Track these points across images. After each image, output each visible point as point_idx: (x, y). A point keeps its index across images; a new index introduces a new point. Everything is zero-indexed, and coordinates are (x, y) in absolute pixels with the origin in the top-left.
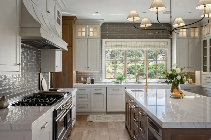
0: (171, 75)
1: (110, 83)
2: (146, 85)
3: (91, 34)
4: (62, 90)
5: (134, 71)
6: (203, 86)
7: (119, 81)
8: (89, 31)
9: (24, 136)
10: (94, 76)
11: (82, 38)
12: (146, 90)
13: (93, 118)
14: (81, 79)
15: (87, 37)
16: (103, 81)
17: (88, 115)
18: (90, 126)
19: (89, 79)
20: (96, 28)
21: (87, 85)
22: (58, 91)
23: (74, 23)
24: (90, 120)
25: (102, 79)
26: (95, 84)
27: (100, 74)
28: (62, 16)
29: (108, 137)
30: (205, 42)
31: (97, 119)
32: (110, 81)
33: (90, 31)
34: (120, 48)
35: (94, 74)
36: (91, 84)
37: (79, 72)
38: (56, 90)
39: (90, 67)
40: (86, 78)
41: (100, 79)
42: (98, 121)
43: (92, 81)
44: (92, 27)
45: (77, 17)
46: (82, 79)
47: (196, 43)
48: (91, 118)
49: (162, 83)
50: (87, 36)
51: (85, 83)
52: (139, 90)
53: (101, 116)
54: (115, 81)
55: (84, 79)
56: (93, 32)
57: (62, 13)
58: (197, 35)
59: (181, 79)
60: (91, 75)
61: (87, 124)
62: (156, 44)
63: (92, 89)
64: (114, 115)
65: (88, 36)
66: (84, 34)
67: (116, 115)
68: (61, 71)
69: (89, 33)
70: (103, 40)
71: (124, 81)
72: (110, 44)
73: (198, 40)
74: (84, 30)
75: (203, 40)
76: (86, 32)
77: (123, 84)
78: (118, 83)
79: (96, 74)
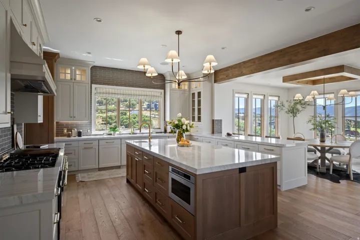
0: (177, 124)
1: (101, 135)
2: (149, 136)
3: (78, 78)
4: (47, 146)
5: (111, 121)
6: (192, 134)
7: (112, 132)
8: (75, 74)
9: (40, 210)
10: (81, 127)
11: (65, 81)
12: (150, 141)
13: (83, 177)
14: (63, 132)
15: (73, 81)
16: (93, 133)
17: (75, 175)
18: (83, 187)
19: (75, 131)
20: (84, 71)
21: (72, 138)
22: (41, 147)
23: (55, 62)
24: (80, 180)
25: (91, 131)
26: (83, 137)
27: (88, 125)
28: (44, 52)
29: (111, 195)
30: (193, 94)
31: (89, 178)
32: (102, 132)
33: (77, 73)
34: (113, 96)
35: (81, 125)
36: (77, 138)
37: (61, 123)
38: (39, 147)
39: (76, 117)
40: (70, 130)
41: (89, 131)
42: (91, 179)
43: (79, 134)
44: (79, 70)
45: (61, 56)
46: (65, 131)
47: (186, 95)
48: (80, 177)
49: (157, 133)
50: (73, 78)
51: (69, 136)
52: (142, 140)
53: (92, 173)
54: (107, 132)
55: (67, 131)
56: (81, 75)
57: (44, 47)
58: (186, 87)
59: (187, 129)
60: (77, 126)
61: (78, 185)
62: (150, 93)
63: (80, 142)
64: (107, 171)
65: (75, 79)
66: (68, 77)
67: (111, 171)
68: (42, 122)
69: (75, 76)
70: (93, 85)
71: (117, 133)
72: (102, 91)
73: (188, 92)
74: (69, 71)
75: (192, 92)
76: (71, 74)
77: (116, 136)
78: (111, 134)
79: (83, 125)
